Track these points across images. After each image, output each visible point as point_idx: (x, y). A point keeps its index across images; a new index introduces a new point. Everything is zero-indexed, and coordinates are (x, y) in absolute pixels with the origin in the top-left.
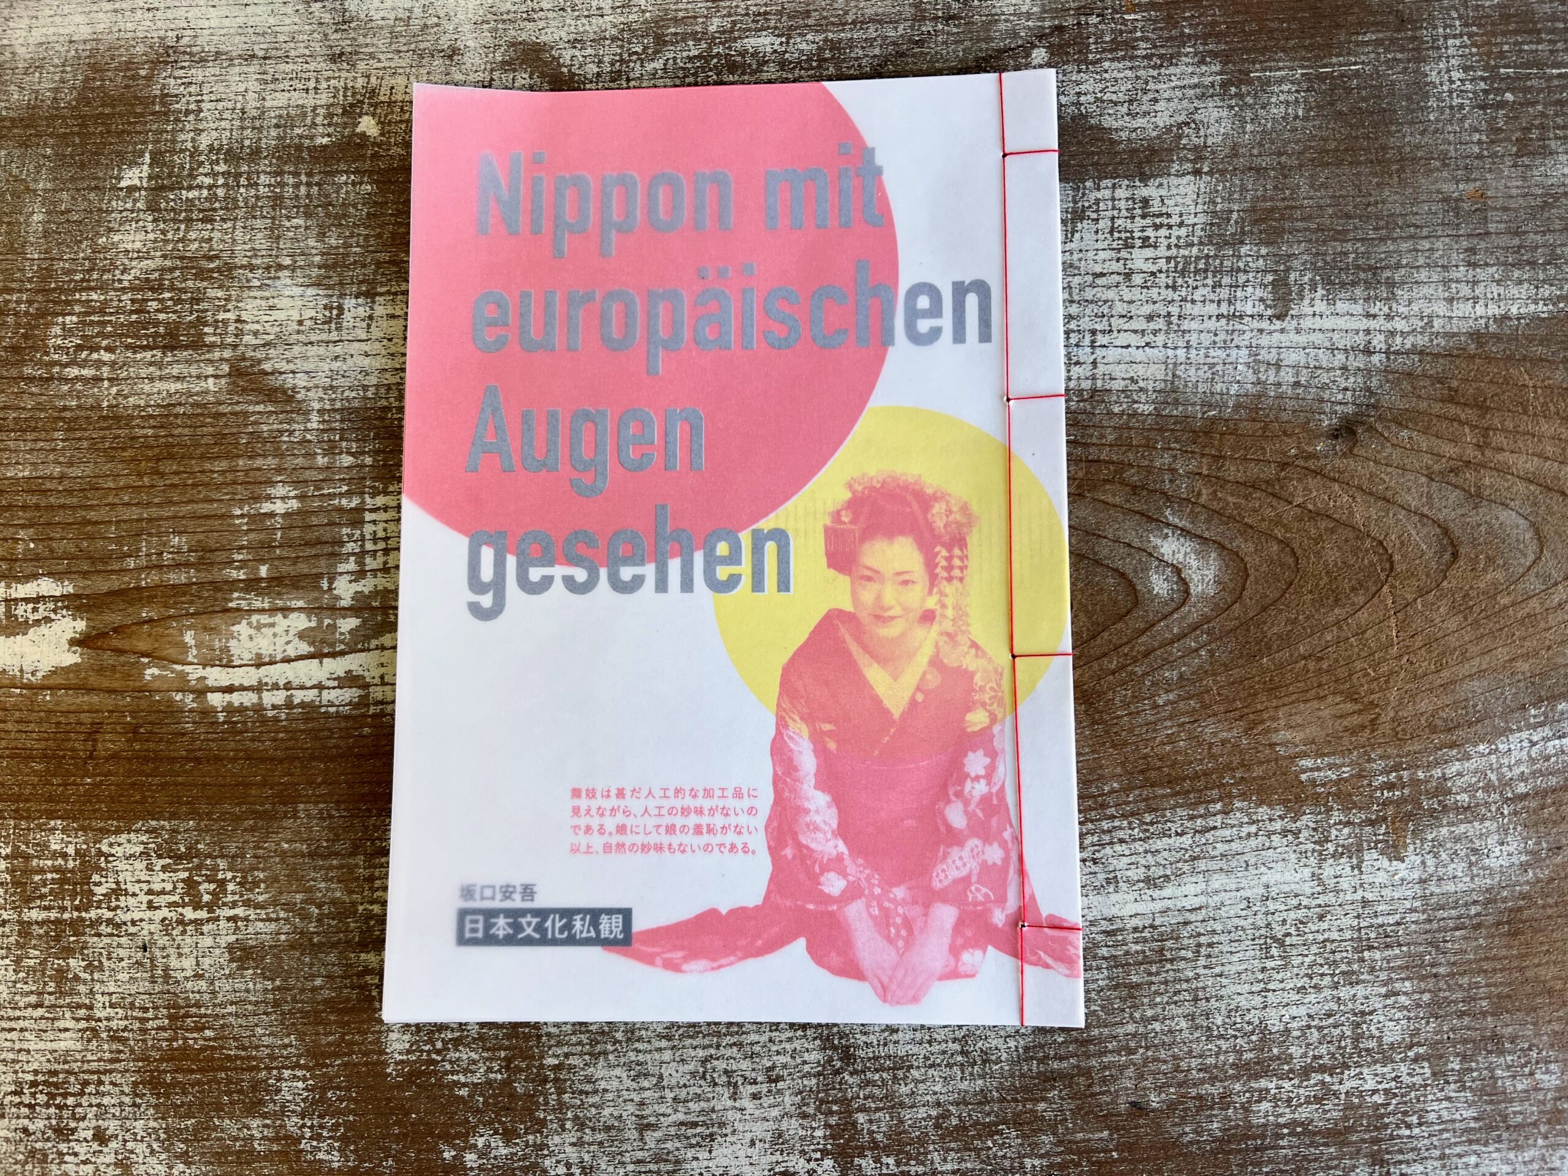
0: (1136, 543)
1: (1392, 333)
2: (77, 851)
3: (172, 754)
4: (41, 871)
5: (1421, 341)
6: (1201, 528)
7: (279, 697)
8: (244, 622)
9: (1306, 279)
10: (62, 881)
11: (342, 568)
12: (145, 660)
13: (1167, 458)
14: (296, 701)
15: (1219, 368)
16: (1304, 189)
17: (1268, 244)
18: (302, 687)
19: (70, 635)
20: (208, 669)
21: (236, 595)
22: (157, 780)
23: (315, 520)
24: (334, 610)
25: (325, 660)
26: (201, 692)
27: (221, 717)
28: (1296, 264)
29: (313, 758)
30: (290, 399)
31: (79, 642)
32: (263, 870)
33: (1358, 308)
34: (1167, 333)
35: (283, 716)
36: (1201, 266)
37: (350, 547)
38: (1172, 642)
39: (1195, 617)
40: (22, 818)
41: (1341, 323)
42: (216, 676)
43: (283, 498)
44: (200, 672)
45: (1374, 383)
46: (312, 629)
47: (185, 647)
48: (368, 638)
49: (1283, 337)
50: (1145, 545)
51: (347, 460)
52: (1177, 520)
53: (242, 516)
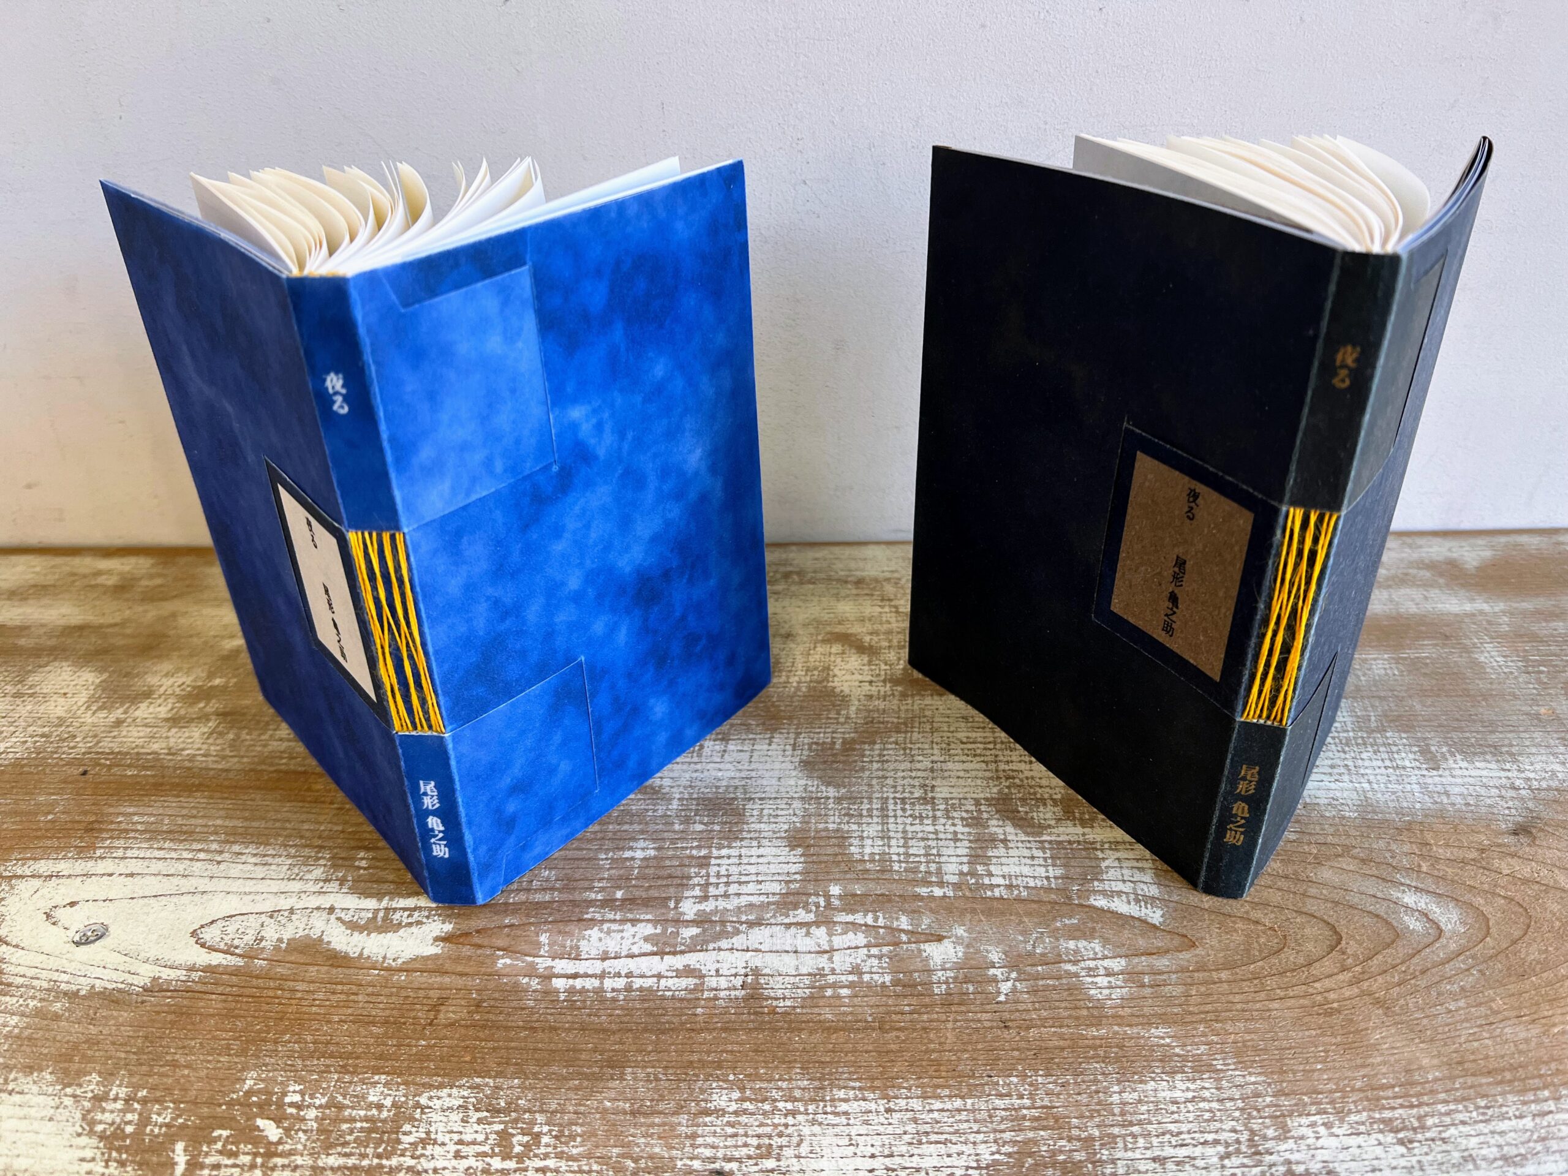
0: (1379, 895)
1: (1529, 779)
2: (395, 1105)
3: (510, 1024)
4: (353, 1120)
5: (1554, 784)
6: (1433, 888)
7: (621, 983)
8: (596, 928)
9: (1444, 749)
10: (370, 1131)
11: (687, 894)
12: (501, 953)
13: (1382, 844)
14: (635, 986)
15: (1400, 794)
16: (1418, 707)
17: (1405, 732)
18: (642, 976)
19: (437, 933)
20: (557, 961)
21: (592, 910)
22: (490, 1045)
23: (668, 863)
24: (678, 922)
25: (666, 957)
26: (548, 976)
27: (562, 997)
28: (1431, 742)
29: (645, 1030)
30: (657, 792)
31: (446, 939)
32: (582, 1125)
33: (1493, 766)
34: (1350, 774)
35: (622, 997)
36: (1360, 741)
37: (696, 880)
38: (1443, 964)
39: (1453, 946)
40: (348, 1072)
41: (1485, 773)
42: (562, 966)
43: (643, 849)
44: (549, 962)
45: (1531, 805)
46: (656, 935)
47: (539, 945)
48: (707, 942)
49: (1443, 780)
50: (1388, 897)
51: (699, 827)
52: (1408, 882)
53: (607, 859)
